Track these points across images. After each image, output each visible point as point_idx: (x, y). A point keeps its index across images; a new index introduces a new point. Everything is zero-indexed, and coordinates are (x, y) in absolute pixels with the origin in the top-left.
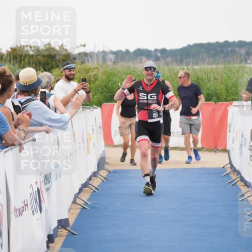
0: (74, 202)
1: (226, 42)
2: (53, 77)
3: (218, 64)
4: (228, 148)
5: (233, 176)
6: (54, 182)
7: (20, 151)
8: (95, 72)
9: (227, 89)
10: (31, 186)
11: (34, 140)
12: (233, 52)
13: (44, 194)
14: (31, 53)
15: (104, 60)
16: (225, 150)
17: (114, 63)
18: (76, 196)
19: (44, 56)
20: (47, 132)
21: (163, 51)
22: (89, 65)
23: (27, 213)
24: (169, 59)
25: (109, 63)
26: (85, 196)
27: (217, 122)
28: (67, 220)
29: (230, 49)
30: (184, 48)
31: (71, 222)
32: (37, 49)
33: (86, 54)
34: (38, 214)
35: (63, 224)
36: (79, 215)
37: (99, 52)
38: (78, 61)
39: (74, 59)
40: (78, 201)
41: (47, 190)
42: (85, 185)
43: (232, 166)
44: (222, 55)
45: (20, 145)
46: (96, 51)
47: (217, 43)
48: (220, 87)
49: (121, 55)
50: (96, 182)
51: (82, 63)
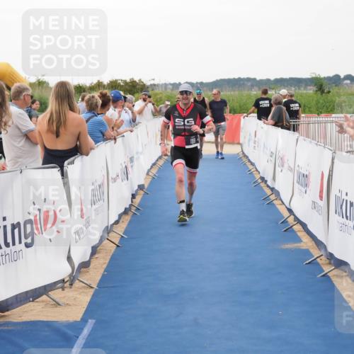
0: (148, 174)
1: (240, 78)
2: (134, 99)
3: (234, 91)
4: (241, 142)
5: (244, 159)
6: (135, 163)
7: (115, 143)
8: (161, 95)
9: (240, 107)
10: (121, 164)
11: (124, 136)
12: (243, 84)
13: (130, 169)
14: (122, 84)
15: (166, 89)
16: (239, 143)
17: (172, 90)
18: (149, 171)
19: (130, 86)
20: (131, 131)
21: (201, 83)
22: (157, 91)
23: (119, 180)
24: (205, 88)
25: (169, 91)
26: (154, 171)
27: (234, 124)
28: (143, 185)
29: (242, 82)
30: (214, 82)
31: (146, 186)
32: (125, 82)
33: (155, 85)
34: (125, 182)
35: (141, 187)
36: (151, 181)
37: (162, 84)
38: (150, 89)
39: (148, 87)
40: (150, 174)
41: (132, 166)
42: (154, 164)
43: (243, 153)
44: (237, 86)
45: (115, 139)
46: (161, 83)
47: (234, 79)
48: (236, 105)
49: (176, 86)
50: (161, 163)
51: (153, 90)
